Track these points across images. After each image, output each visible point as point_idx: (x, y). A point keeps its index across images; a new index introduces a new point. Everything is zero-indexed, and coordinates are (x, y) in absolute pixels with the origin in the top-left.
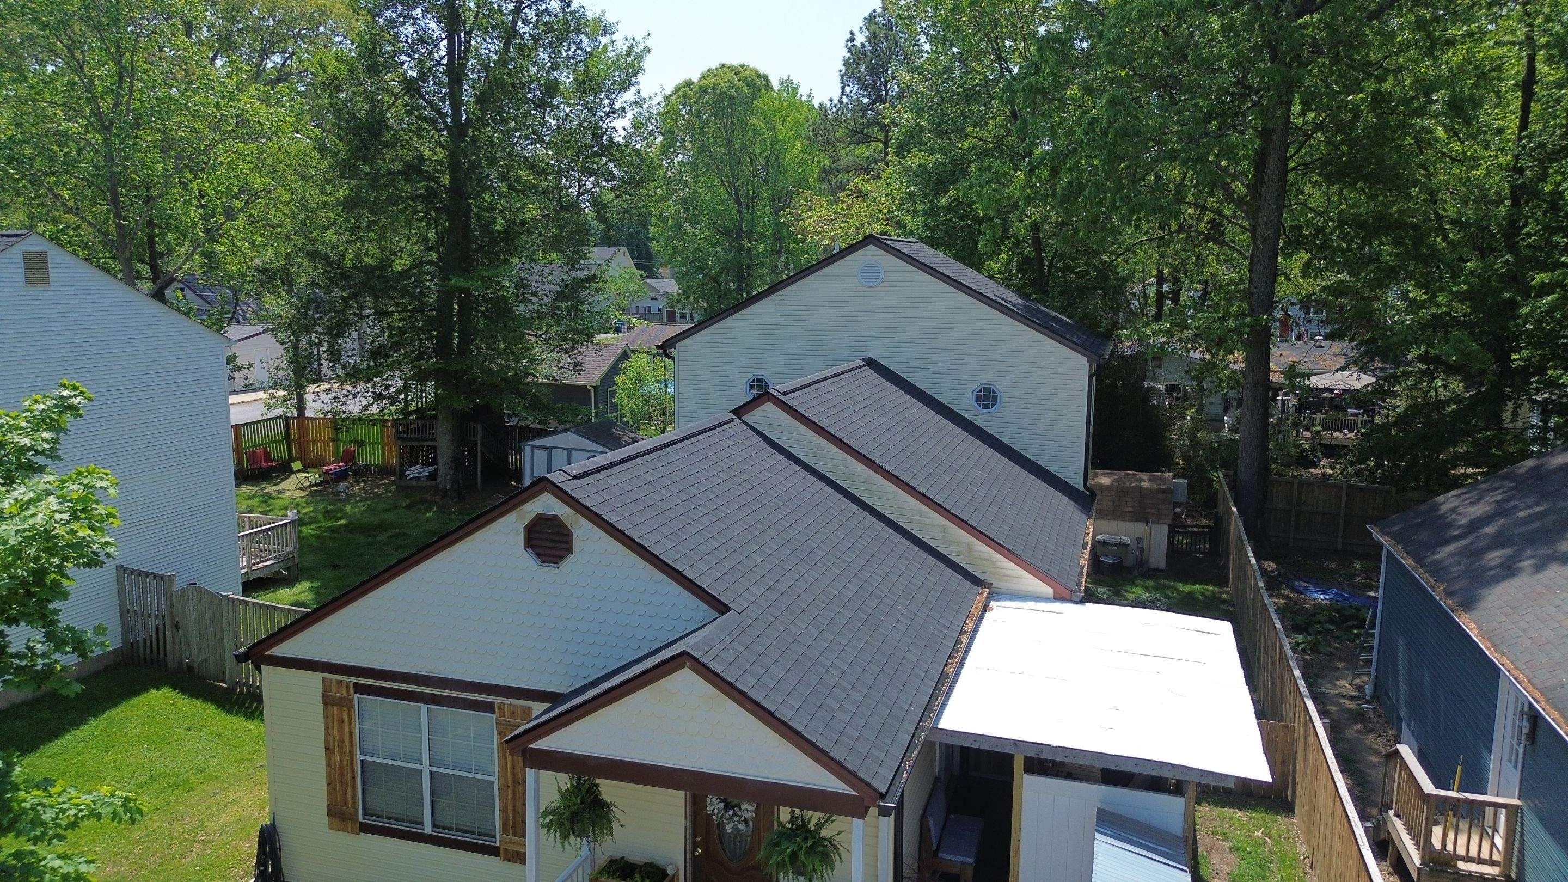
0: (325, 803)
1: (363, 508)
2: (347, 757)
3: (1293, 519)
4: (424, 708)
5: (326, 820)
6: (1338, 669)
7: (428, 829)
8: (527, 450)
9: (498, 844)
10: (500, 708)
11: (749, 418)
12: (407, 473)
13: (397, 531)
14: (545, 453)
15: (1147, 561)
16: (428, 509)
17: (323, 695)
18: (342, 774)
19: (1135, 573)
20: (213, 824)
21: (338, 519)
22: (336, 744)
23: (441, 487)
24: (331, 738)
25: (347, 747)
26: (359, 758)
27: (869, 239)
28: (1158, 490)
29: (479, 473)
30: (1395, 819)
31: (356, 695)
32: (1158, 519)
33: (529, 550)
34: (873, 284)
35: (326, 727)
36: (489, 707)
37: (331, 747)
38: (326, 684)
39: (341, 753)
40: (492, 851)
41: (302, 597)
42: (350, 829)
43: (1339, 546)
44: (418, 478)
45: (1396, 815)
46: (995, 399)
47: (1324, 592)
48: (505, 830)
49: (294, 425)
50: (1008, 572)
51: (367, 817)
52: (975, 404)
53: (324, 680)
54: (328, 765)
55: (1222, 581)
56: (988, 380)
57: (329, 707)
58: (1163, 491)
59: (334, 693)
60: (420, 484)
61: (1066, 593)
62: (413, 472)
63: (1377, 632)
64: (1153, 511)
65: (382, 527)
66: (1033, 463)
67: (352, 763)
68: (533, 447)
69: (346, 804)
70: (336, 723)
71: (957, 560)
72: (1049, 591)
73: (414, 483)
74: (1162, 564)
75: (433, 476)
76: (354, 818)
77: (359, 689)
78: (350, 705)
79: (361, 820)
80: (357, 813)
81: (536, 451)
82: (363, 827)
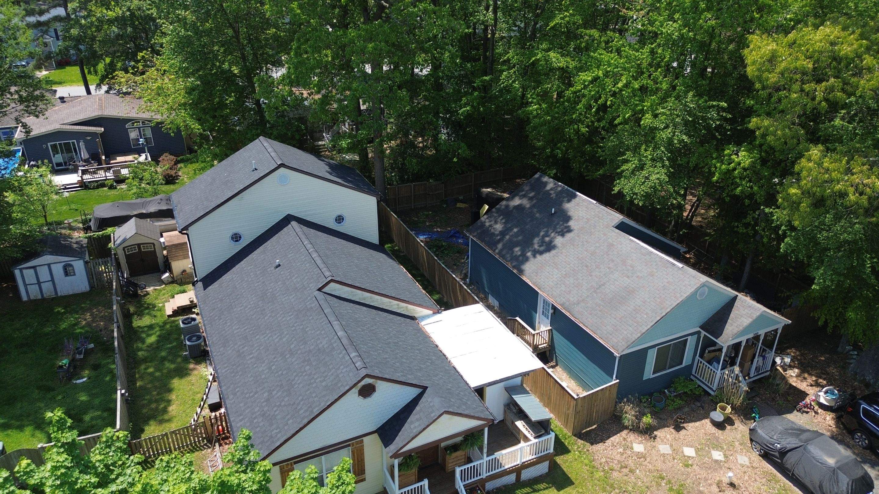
4: (323, 457)
8: (17, 272)
10: (352, 445)
11: (325, 290)
14: (32, 271)
17: (281, 471)
27: (281, 166)
31: (295, 465)
33: (360, 396)
35: (282, 480)
36: (349, 445)
38: (282, 468)
46: (343, 219)
50: (419, 311)
52: (335, 222)
53: (280, 466)
56: (339, 213)
57: (284, 473)
59: (286, 468)
61: (436, 311)
68: (21, 269)
72: (431, 312)
78: (293, 469)
81: (25, 271)
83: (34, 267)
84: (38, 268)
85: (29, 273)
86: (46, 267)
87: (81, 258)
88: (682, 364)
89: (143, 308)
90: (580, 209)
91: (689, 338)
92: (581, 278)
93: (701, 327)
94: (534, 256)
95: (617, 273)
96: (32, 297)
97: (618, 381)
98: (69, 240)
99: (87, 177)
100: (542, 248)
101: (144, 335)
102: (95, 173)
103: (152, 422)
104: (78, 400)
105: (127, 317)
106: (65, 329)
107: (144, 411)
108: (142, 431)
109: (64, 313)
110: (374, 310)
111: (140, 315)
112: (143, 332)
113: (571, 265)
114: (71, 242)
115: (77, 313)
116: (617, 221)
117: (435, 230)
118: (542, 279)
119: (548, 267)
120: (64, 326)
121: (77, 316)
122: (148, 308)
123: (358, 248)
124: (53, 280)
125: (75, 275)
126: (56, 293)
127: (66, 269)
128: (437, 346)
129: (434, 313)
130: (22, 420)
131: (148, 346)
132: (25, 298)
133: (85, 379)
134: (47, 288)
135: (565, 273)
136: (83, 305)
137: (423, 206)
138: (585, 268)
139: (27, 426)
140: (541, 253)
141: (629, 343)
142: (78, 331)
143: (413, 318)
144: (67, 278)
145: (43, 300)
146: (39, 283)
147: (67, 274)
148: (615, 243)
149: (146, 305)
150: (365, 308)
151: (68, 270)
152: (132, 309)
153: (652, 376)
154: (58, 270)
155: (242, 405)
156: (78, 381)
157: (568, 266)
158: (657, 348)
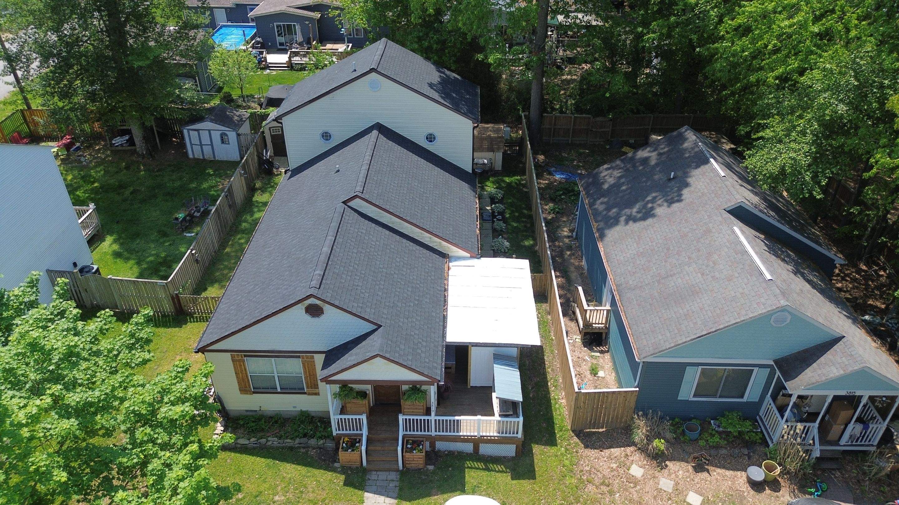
0: (238, 388)
1: (102, 172)
2: (244, 375)
3: (552, 132)
4: (273, 359)
5: (239, 392)
7: (279, 390)
8: (185, 132)
9: (307, 392)
10: (302, 357)
12: (113, 142)
13: (132, 188)
14: (196, 133)
15: (494, 168)
17: (232, 359)
18: (243, 380)
19: (489, 174)
23: (140, 153)
24: (237, 370)
25: (244, 372)
26: (249, 374)
27: (372, 70)
28: (497, 137)
29: (158, 141)
31: (245, 358)
32: (498, 149)
33: (307, 314)
35: (234, 367)
36: (299, 357)
37: (238, 373)
38: (232, 357)
39: (242, 374)
40: (305, 393)
42: (249, 393)
43: (569, 143)
44: (122, 145)
46: (435, 138)
47: (562, 174)
48: (308, 387)
49: (27, 114)
51: (255, 389)
52: (426, 140)
53: (231, 355)
54: (237, 378)
56: (430, 131)
57: (235, 362)
58: (500, 137)
59: (236, 358)
60: (124, 148)
61: (474, 255)
62: (118, 141)
64: (496, 147)
67: (247, 376)
68: (188, 130)
69: (246, 387)
70: (238, 366)
72: (469, 255)
73: (120, 148)
74: (500, 169)
76: (250, 391)
77: (245, 356)
78: (243, 361)
79: (253, 391)
80: (251, 389)
81: (190, 132)
82: (254, 393)
83: (197, 130)
84: (201, 131)
85: (194, 134)
86: (207, 132)
87: (234, 130)
88: (742, 397)
89: (269, 186)
90: (702, 180)
91: (756, 369)
92: (654, 262)
93: (776, 362)
94: (627, 222)
95: (695, 266)
96: (196, 157)
97: (637, 389)
98: (234, 112)
99: (296, 60)
100: (639, 215)
101: (256, 210)
102: (305, 56)
103: (216, 285)
104: (178, 250)
105: (252, 190)
106: (204, 188)
107: (218, 274)
108: (205, 289)
109: (211, 175)
110: (398, 237)
111: (263, 190)
112: (257, 206)
113: (654, 243)
114: (235, 114)
115: (220, 177)
116: (733, 203)
117: (579, 172)
118: (616, 252)
119: (630, 240)
120: (205, 185)
121: (219, 180)
122: (272, 187)
123: (437, 171)
124: (212, 145)
125: (229, 144)
126: (214, 157)
127: (222, 137)
128: (446, 290)
129: (472, 257)
130: (132, 254)
131: (253, 220)
132: (191, 156)
133: (193, 234)
134: (207, 150)
135: (642, 251)
136: (228, 172)
137: (583, 142)
138: (665, 251)
139: (134, 259)
140: (635, 220)
141: (657, 351)
142: (212, 193)
143: (444, 255)
144: (223, 145)
145: (204, 160)
146: (201, 145)
147: (223, 142)
148: (714, 230)
149: (272, 184)
150: (387, 232)
151: (224, 139)
152: (258, 184)
153: (692, 399)
154: (216, 136)
155: (236, 290)
156: (188, 235)
157: (650, 244)
158: (700, 367)
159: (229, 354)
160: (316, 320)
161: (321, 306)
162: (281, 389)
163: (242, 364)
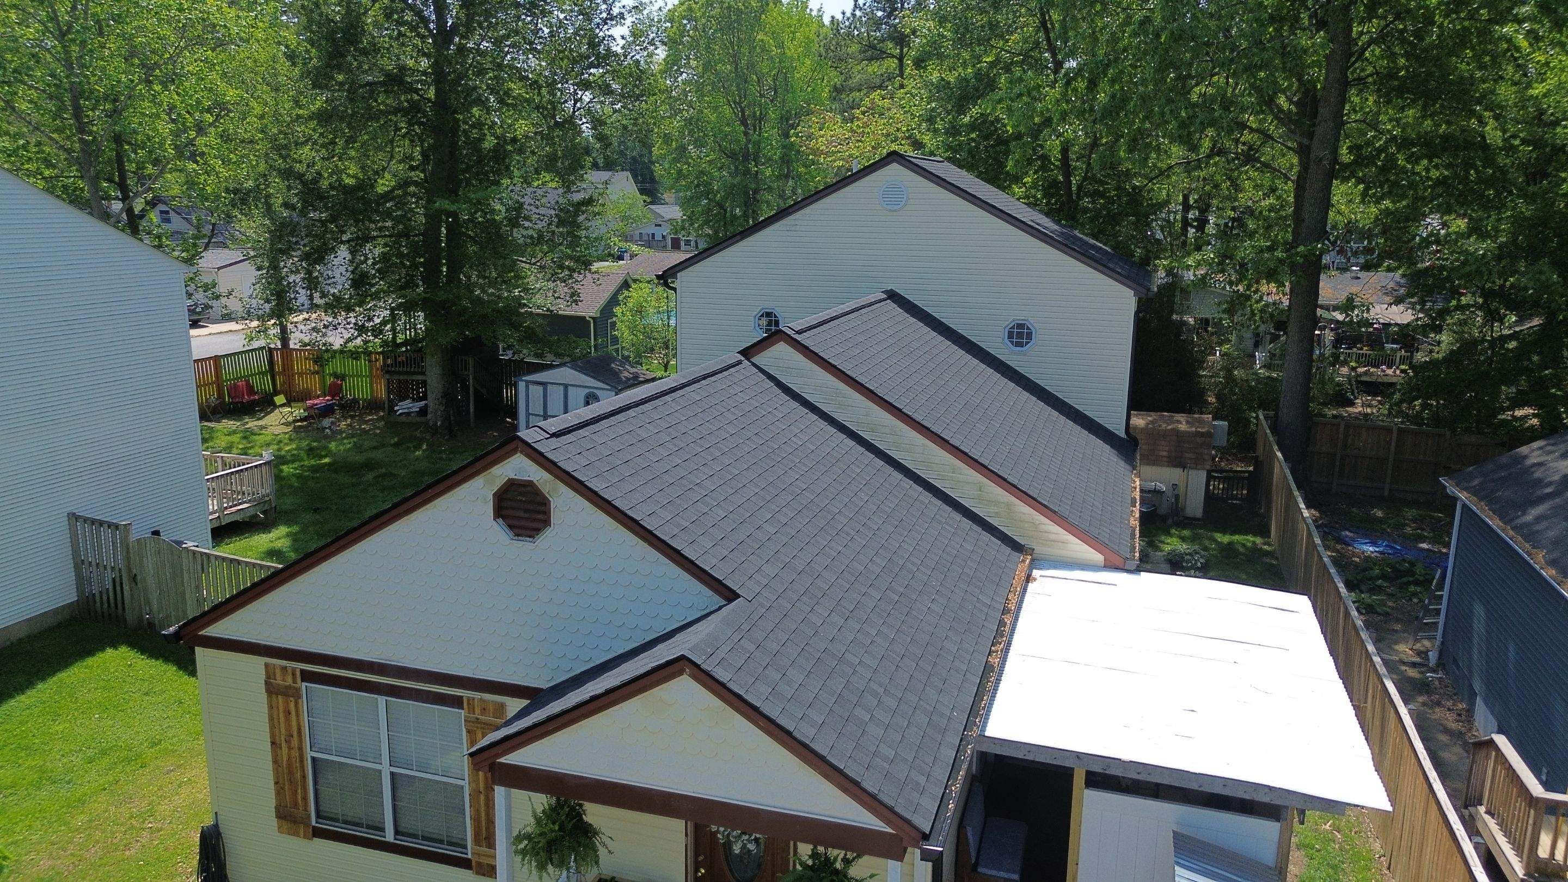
0: (272, 803)
1: (348, 446)
2: (295, 753)
3: (1338, 464)
4: (382, 700)
5: (274, 822)
6: (1396, 631)
7: (390, 836)
8: (522, 385)
9: (470, 856)
10: (469, 704)
11: (759, 359)
12: (396, 408)
13: (383, 470)
14: (540, 389)
15: (1183, 510)
16: (418, 447)
17: (267, 683)
18: (291, 772)
19: (1170, 521)
20: (164, 808)
21: (321, 457)
22: (283, 739)
23: (431, 423)
24: (277, 731)
25: (295, 742)
26: (309, 754)
27: (894, 157)
28: (1197, 434)
29: (472, 410)
30: (1487, 818)
31: (304, 684)
32: (1197, 464)
33: (500, 520)
34: (896, 207)
35: (271, 719)
36: (457, 702)
37: (278, 742)
38: (270, 673)
39: (290, 748)
40: (464, 863)
41: (279, 544)
42: (302, 833)
43: (1386, 493)
44: (408, 414)
45: (1488, 812)
46: (1029, 336)
47: (1374, 543)
48: (477, 840)
49: (277, 357)
50: (1053, 537)
51: (320, 821)
52: (1007, 341)
53: (267, 665)
54: (275, 762)
55: (1264, 531)
56: (1020, 317)
57: (274, 696)
58: (1202, 435)
59: (279, 681)
60: (410, 419)
61: (1119, 561)
62: (404, 407)
63: (1445, 593)
64: (1191, 455)
65: (369, 466)
66: (1071, 407)
67: (302, 760)
68: (528, 382)
69: (296, 805)
70: (281, 715)
71: (994, 522)
72: (1099, 558)
73: (403, 419)
74: (1199, 513)
75: (423, 412)
76: (305, 821)
77: (307, 677)
78: (297, 695)
79: (314, 823)
80: (309, 816)
81: (531, 388)
82: (318, 833)
83: (544, 383)
84: (549, 387)
85: (536, 391)
86: (562, 388)
87: (613, 388)
98: (627, 367)
114: (626, 369)
129: (1110, 566)
143: (1019, 547)
146: (545, 416)
154: (577, 399)
159: (257, 663)
160: (523, 547)
161: (545, 490)
162: (397, 832)
163: (292, 706)
